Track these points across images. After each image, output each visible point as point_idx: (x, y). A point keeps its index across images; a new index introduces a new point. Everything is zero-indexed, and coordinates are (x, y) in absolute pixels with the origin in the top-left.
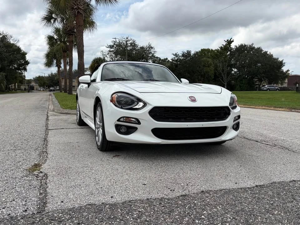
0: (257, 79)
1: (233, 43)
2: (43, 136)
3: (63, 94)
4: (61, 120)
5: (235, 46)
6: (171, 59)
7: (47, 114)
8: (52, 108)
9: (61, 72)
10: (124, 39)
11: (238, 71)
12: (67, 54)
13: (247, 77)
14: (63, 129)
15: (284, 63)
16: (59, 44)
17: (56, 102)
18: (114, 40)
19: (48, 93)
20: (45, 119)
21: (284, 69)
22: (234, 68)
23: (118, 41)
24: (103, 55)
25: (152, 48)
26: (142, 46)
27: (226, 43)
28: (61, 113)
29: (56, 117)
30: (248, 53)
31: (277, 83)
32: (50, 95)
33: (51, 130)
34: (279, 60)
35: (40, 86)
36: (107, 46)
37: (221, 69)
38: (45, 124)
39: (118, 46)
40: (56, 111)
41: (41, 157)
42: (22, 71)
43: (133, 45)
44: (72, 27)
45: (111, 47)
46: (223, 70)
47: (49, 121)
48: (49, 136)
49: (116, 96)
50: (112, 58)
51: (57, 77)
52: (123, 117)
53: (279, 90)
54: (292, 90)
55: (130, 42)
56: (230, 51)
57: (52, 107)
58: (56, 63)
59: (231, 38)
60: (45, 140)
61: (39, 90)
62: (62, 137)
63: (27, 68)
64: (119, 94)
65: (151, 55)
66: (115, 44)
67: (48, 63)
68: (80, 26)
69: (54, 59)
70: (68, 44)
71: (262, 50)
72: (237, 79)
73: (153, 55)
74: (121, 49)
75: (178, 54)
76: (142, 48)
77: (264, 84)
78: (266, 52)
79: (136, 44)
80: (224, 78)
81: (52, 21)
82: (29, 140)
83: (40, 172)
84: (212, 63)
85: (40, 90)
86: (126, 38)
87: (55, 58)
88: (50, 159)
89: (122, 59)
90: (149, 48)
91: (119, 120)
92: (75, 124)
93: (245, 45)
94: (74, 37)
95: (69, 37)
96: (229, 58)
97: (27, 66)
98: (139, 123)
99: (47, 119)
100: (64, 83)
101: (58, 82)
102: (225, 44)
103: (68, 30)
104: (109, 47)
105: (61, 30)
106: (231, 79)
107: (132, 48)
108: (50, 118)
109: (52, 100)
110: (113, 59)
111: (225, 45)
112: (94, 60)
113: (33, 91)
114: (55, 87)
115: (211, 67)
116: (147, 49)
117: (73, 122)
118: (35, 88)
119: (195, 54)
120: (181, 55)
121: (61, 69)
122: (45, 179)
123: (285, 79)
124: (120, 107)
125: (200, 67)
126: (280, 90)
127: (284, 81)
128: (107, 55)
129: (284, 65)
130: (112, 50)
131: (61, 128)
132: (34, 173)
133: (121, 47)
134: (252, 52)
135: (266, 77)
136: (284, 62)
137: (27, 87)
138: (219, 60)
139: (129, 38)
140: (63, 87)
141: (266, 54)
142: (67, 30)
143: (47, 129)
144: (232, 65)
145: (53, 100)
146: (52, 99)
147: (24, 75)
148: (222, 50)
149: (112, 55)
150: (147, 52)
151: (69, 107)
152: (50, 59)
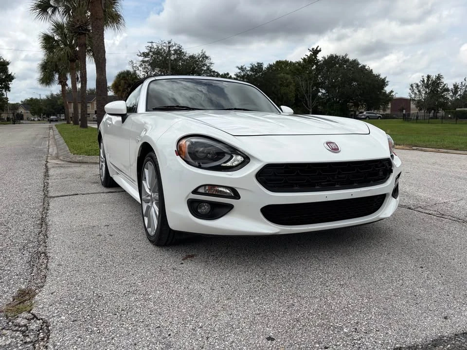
0: (352, 104)
1: (320, 53)
2: (37, 213)
3: (71, 127)
4: (72, 175)
5: (323, 58)
6: (235, 75)
7: (46, 164)
8: (55, 153)
9: (68, 93)
10: (165, 44)
11: (327, 93)
12: (76, 64)
13: (339, 101)
14: (77, 194)
15: (388, 82)
16: (62, 49)
17: (62, 141)
18: (150, 45)
19: (48, 125)
20: (41, 175)
21: (387, 89)
22: (322, 88)
23: (155, 47)
24: (133, 67)
25: (207, 58)
26: (191, 54)
27: (311, 52)
28: (71, 162)
29: (63, 170)
30: (340, 66)
31: (378, 109)
32: (50, 128)
33: (54, 197)
34: (381, 77)
35: (34, 113)
36: (139, 54)
37: (305, 90)
38: (43, 186)
39: (156, 54)
40: (61, 158)
41: (35, 269)
42: (2, 91)
43: (179, 52)
44: (84, 22)
45: (145, 55)
46: (307, 92)
47: (50, 177)
48: (50, 212)
49: (188, 143)
50: (147, 71)
51: (61, 100)
52: (205, 186)
53: (381, 119)
54: (397, 118)
55: (174, 48)
56: (316, 64)
57: (53, 149)
58: (59, 78)
59: (318, 47)
60: (43, 222)
61: (32, 120)
62: (76, 214)
63: (10, 86)
64: (194, 140)
65: (205, 69)
66: (151, 51)
67: (46, 78)
68: (97, 19)
69: (54, 72)
70: (78, 49)
71: (358, 64)
72: (325, 103)
73: (208, 68)
74: (161, 58)
75: (244, 67)
76: (192, 57)
77: (360, 111)
78: (364, 66)
79: (183, 51)
80: (308, 102)
81: (50, 11)
82: (9, 225)
83: (32, 317)
84: (292, 81)
85: (34, 120)
86: (167, 43)
87: (57, 71)
88: (55, 274)
89: (163, 74)
90: (203, 58)
91: (195, 192)
92: (97, 183)
93: (337, 57)
94: (87, 38)
95: (79, 38)
96: (315, 74)
97: (9, 83)
98: (236, 196)
99: (46, 175)
100: (73, 110)
101: (63, 108)
102: (309, 53)
103: (77, 26)
104: (142, 55)
105: (65, 25)
106: (318, 104)
107: (177, 57)
108: (51, 172)
109: (54, 137)
110: (149, 73)
111: (309, 56)
112: (118, 75)
113: (21, 121)
114: (58, 115)
115: (291, 86)
116: (199, 59)
117: (94, 181)
118: (25, 117)
119: (268, 69)
120: (249, 69)
121: (67, 87)
122: (43, 339)
123: (388, 104)
124: (197, 164)
125: (276, 87)
126: (383, 119)
127: (387, 106)
128: (139, 67)
129: (387, 85)
130: (146, 59)
131: (72, 194)
132: (19, 320)
133: (161, 56)
134: (345, 66)
135: (365, 101)
136: (387, 80)
137: (11, 116)
138: (302, 77)
139: (173, 43)
140: (71, 115)
141: (365, 68)
142: (75, 27)
143: (46, 196)
144: (319, 84)
145: (56, 137)
146: (54, 135)
147: (6, 96)
148: (306, 62)
149: (146, 68)
150: (200, 64)
151: (83, 150)
152: (48, 72)
